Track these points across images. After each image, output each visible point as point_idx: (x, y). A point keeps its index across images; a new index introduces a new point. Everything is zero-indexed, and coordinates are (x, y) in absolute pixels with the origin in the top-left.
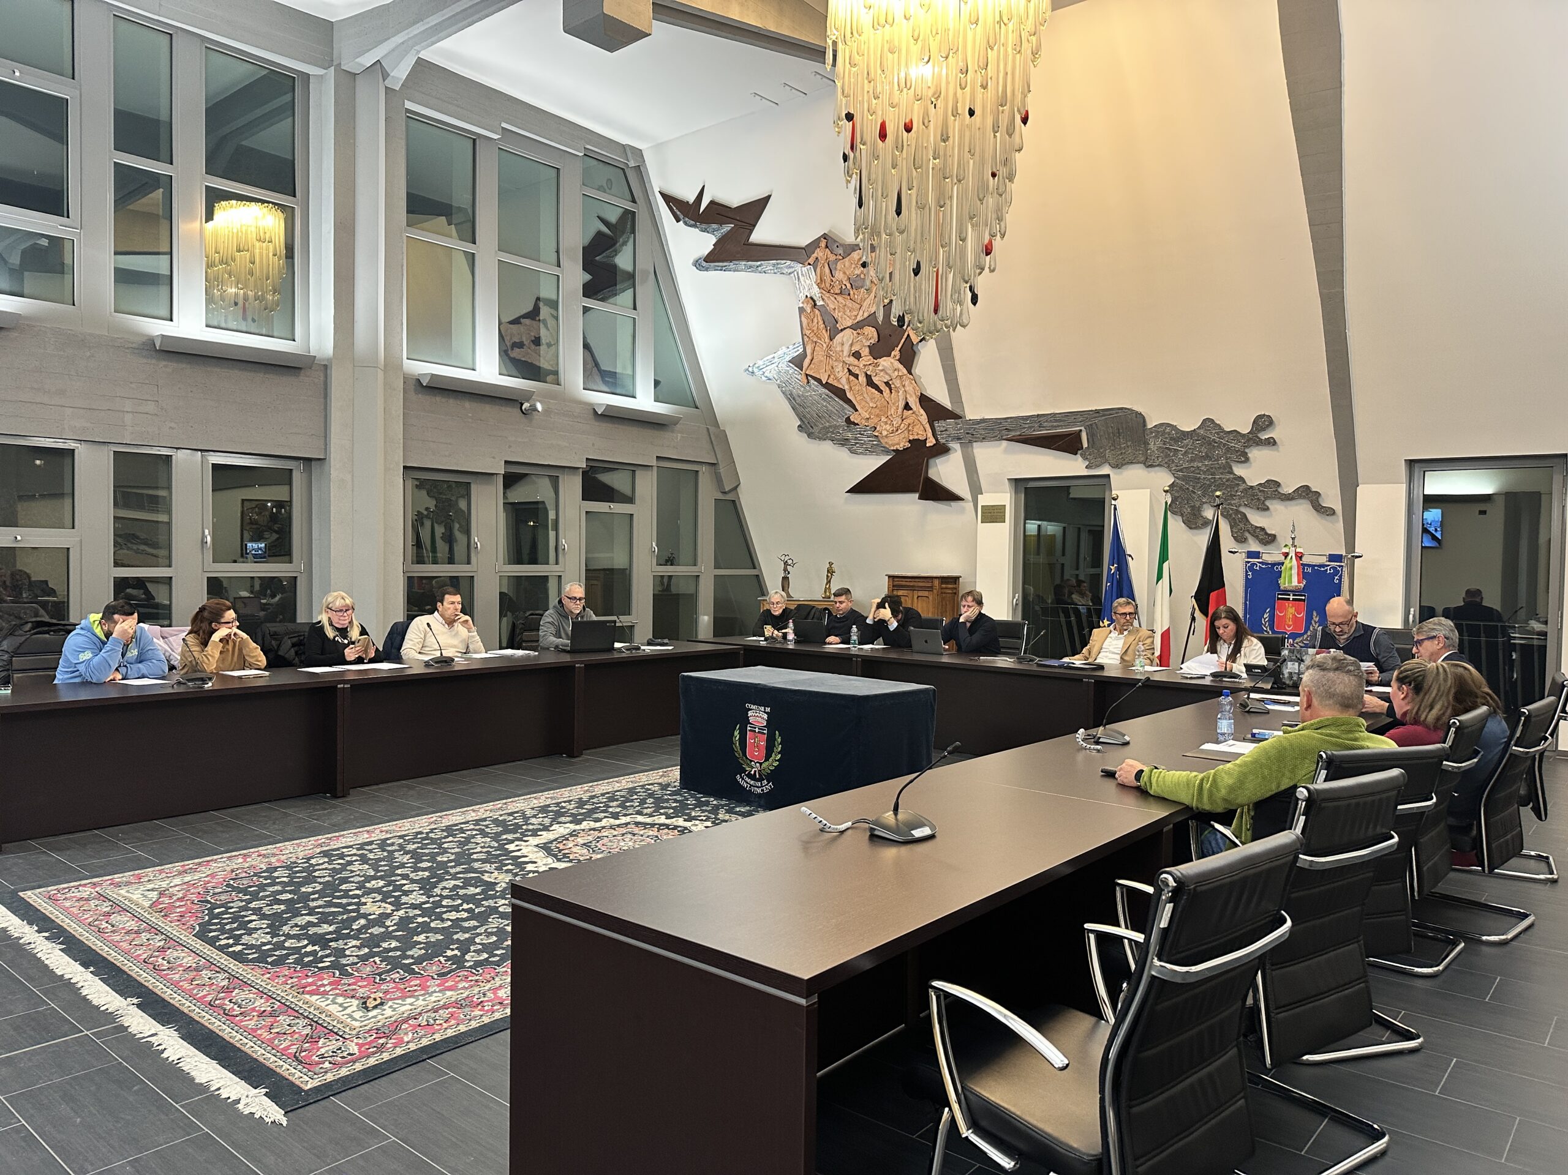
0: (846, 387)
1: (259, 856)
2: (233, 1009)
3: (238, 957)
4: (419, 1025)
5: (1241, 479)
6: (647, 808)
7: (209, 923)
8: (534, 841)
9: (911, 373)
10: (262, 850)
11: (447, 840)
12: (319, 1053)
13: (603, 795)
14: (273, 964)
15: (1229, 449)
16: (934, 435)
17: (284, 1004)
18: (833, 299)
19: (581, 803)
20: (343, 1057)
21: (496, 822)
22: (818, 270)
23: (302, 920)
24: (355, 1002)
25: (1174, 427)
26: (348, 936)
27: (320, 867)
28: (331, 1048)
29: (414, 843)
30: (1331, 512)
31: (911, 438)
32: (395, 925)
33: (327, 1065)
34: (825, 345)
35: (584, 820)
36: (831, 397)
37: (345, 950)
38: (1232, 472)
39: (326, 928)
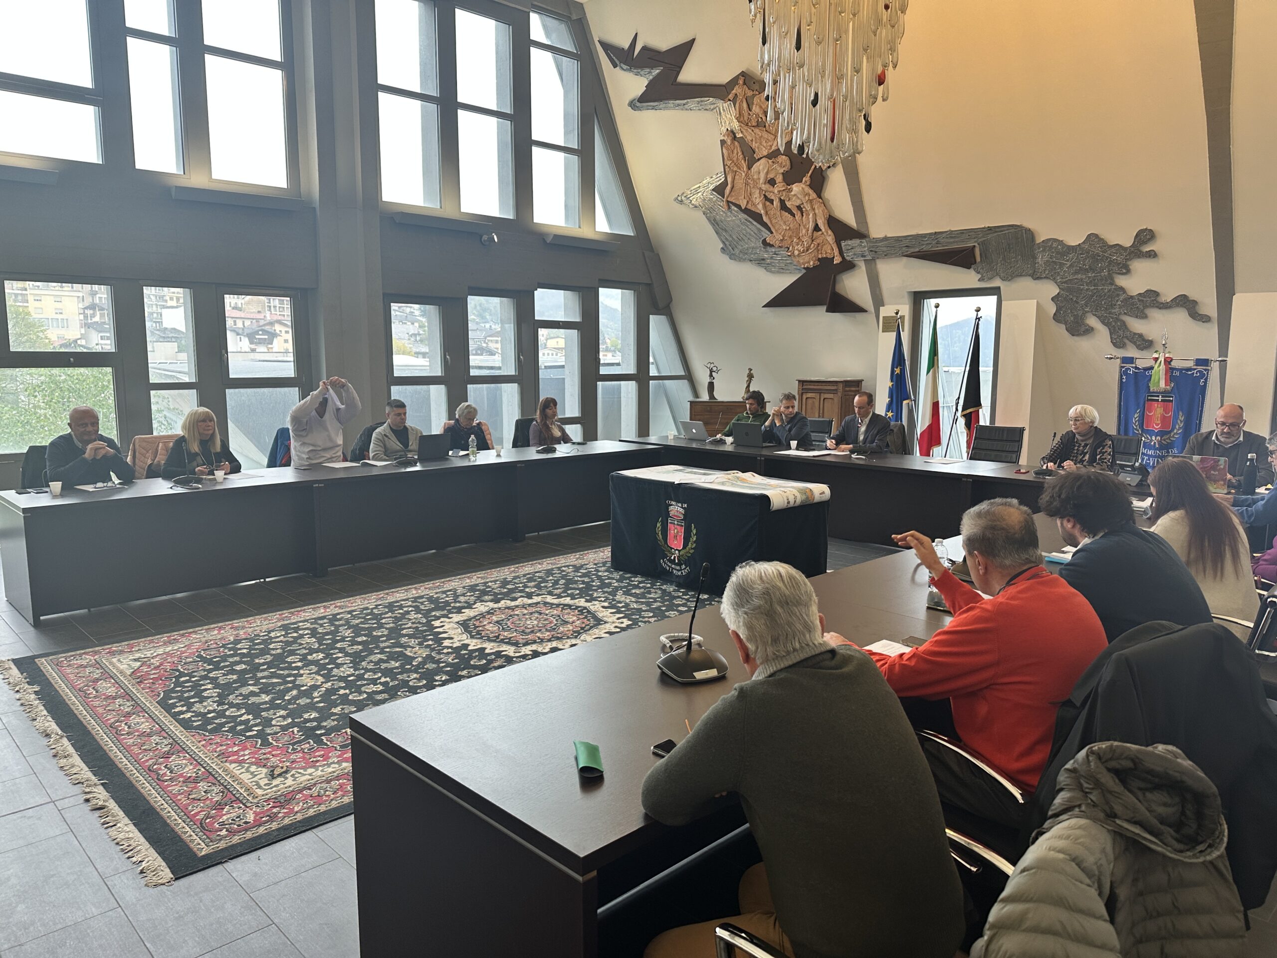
0: (762, 212)
1: (231, 628)
2: (165, 774)
3: (186, 725)
4: (311, 796)
5: (1122, 289)
6: (557, 589)
7: (173, 691)
8: (457, 618)
9: (820, 196)
10: (236, 623)
11: (386, 616)
12: (221, 820)
13: (524, 575)
14: (211, 732)
15: (1111, 262)
16: (841, 253)
17: (207, 770)
18: (750, 131)
19: (505, 583)
20: (239, 826)
21: (431, 599)
22: (737, 105)
23: (245, 690)
24: (264, 770)
25: (1061, 242)
26: (279, 707)
27: (277, 640)
28: (232, 815)
29: (359, 618)
30: (1206, 319)
31: (820, 256)
32: (320, 696)
33: (224, 832)
34: (743, 174)
35: (503, 599)
36: (749, 221)
37: (272, 719)
38: (1112, 283)
39: (265, 698)
